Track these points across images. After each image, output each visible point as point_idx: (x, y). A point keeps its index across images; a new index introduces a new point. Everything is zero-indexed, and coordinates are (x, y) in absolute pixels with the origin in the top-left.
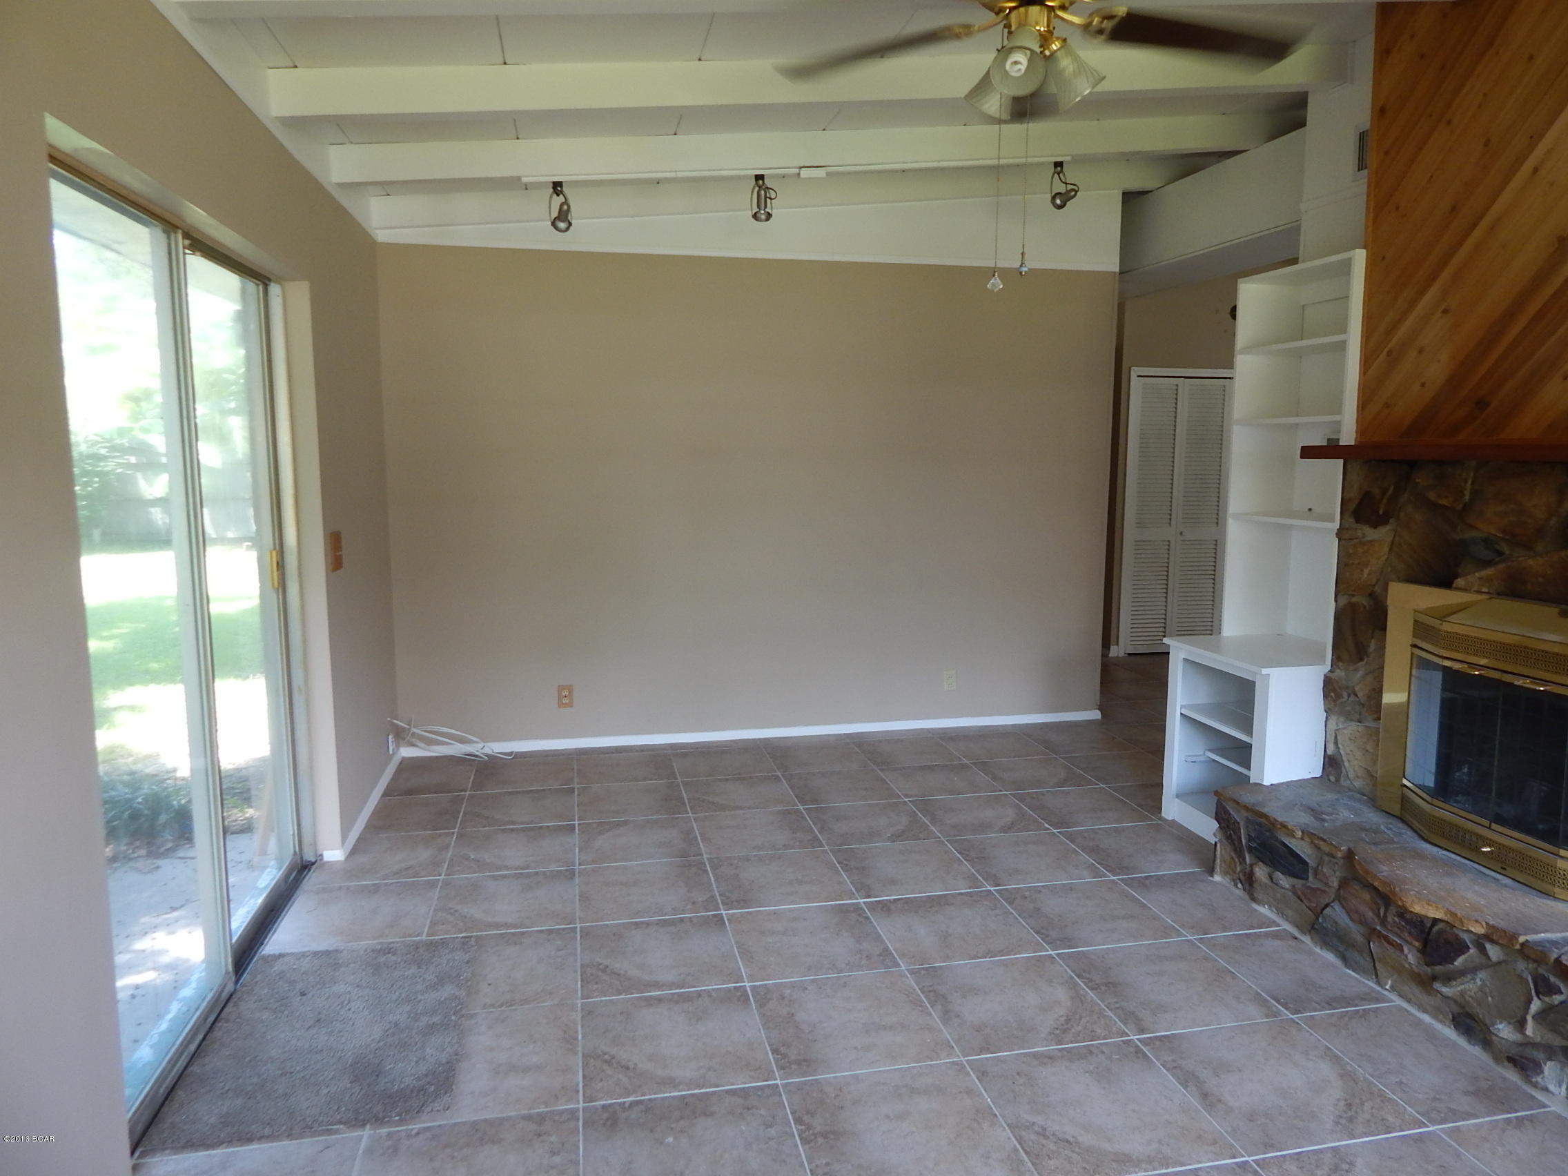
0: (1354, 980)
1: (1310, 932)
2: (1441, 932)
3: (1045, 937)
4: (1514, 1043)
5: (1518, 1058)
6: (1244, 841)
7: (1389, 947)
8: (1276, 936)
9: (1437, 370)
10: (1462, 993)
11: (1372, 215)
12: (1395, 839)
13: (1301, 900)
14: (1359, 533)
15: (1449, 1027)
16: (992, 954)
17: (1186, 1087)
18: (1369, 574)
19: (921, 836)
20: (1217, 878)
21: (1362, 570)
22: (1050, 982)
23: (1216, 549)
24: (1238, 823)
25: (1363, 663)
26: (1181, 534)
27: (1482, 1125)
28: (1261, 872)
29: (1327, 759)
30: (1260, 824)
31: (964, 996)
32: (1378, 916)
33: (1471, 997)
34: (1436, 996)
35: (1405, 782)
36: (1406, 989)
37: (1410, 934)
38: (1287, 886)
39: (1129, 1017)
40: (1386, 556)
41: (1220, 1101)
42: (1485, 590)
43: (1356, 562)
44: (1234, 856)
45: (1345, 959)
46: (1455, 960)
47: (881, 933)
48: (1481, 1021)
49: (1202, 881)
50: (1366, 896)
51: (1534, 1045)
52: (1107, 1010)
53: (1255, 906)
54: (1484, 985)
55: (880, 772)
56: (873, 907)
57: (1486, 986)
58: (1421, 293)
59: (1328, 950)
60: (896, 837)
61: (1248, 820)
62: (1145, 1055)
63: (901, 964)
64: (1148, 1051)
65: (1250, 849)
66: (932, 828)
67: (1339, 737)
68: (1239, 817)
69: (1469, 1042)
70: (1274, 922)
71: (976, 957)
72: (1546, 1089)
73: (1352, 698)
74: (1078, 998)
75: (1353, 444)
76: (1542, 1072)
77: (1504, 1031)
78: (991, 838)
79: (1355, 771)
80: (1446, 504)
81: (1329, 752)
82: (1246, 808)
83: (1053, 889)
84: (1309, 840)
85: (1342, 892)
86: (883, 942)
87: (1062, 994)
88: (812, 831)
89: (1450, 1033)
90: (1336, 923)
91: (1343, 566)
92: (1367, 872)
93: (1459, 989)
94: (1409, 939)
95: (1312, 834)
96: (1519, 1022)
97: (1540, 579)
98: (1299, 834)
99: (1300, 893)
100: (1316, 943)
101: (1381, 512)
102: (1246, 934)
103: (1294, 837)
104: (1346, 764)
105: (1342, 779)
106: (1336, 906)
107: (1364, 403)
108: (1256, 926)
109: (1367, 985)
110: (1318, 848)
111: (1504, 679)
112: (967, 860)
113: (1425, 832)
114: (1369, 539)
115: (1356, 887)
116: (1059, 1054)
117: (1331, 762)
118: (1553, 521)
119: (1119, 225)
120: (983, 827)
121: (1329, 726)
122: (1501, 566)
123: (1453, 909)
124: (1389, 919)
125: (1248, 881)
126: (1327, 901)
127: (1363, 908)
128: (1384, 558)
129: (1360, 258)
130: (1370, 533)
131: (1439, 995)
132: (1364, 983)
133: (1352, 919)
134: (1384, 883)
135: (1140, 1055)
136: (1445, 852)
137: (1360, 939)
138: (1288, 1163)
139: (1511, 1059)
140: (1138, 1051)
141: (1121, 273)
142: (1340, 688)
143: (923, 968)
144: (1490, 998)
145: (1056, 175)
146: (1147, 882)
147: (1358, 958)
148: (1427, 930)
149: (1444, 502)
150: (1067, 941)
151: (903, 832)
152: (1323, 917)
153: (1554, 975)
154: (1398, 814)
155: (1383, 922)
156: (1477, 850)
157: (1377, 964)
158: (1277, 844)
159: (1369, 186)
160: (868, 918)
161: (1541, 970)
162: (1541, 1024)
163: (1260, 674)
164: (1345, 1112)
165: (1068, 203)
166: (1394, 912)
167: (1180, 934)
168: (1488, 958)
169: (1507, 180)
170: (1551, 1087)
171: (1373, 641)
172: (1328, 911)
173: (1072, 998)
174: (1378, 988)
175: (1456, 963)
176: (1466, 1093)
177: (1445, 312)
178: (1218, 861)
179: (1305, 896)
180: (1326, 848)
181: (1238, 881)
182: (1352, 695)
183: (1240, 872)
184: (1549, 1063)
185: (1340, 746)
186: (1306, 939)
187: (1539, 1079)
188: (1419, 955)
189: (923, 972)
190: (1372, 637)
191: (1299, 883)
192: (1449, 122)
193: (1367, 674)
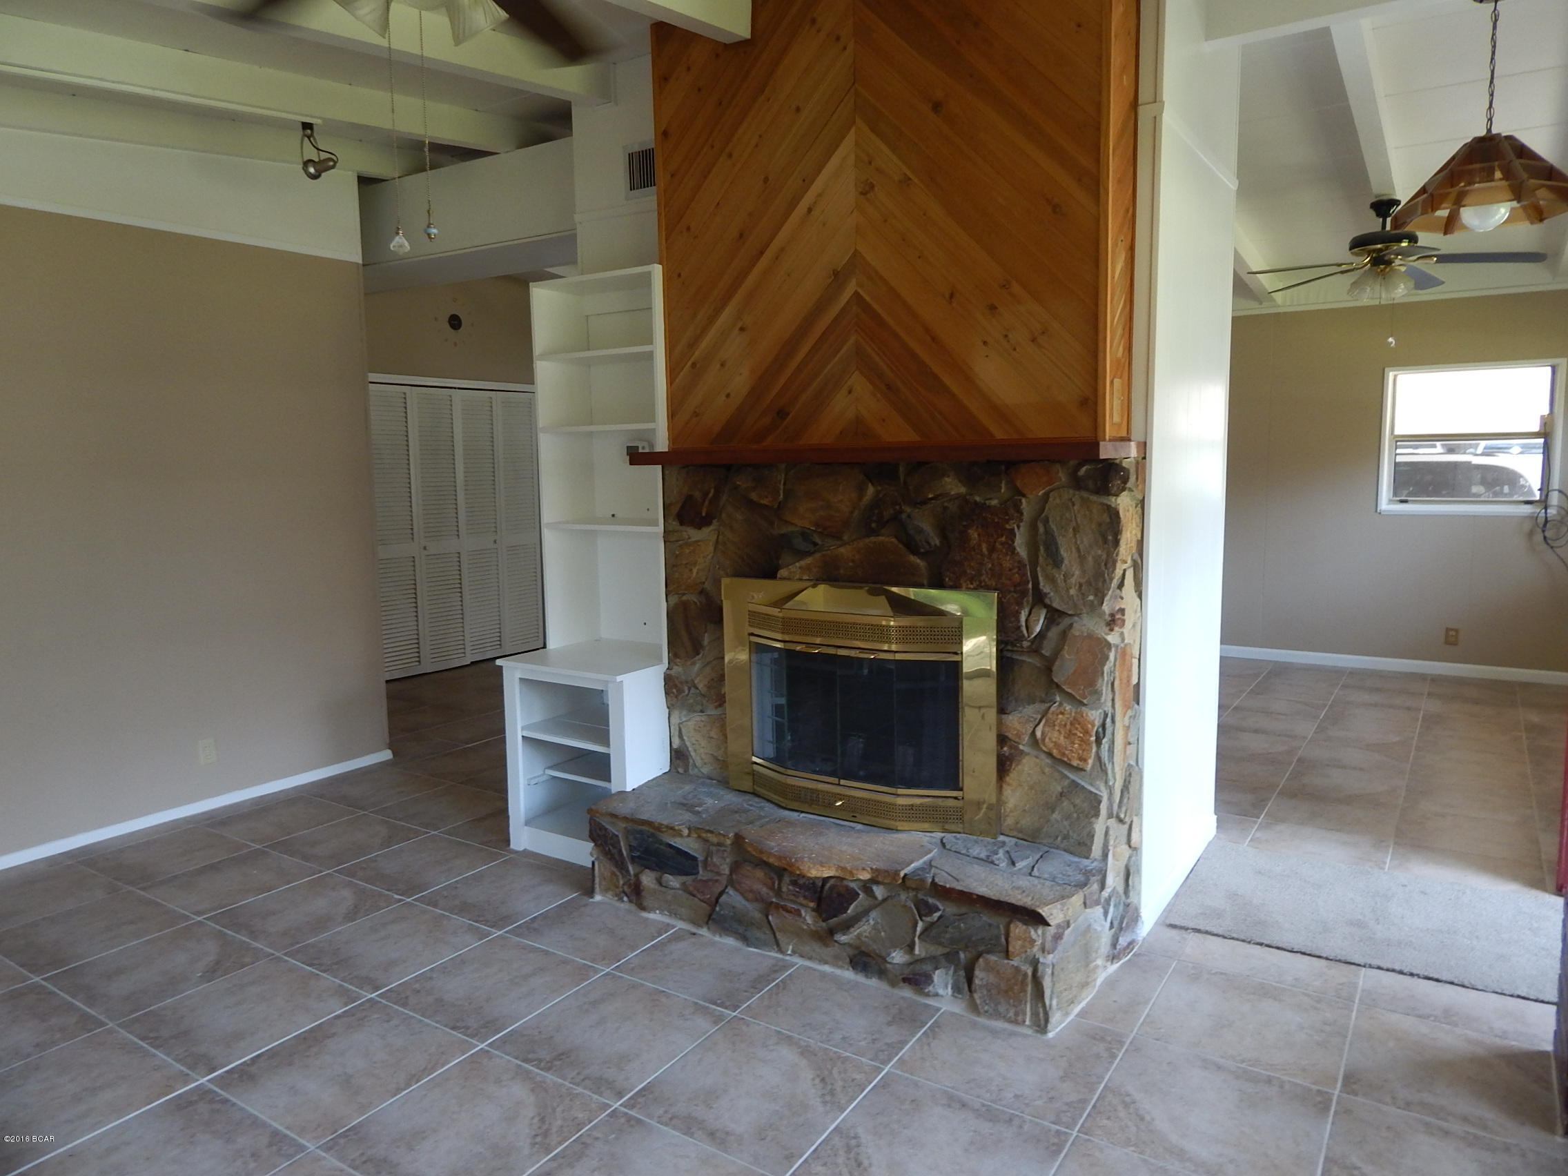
0: (761, 957)
1: (707, 923)
2: (832, 888)
3: (465, 1030)
4: (904, 964)
5: (911, 976)
6: (625, 853)
7: (787, 915)
8: (677, 937)
9: (740, 381)
10: (859, 937)
11: (664, 233)
12: (762, 814)
13: (694, 896)
14: (685, 535)
15: (848, 969)
16: (413, 1078)
17: (692, 1135)
18: (697, 573)
19: (247, 960)
20: (598, 898)
21: (691, 570)
22: (498, 1081)
23: (459, 562)
24: (617, 836)
25: (700, 655)
26: (425, 548)
27: (913, 1047)
28: (648, 879)
29: (673, 753)
30: (641, 832)
31: (411, 1149)
32: (772, 888)
33: (866, 937)
34: (834, 946)
35: (755, 759)
36: (807, 949)
37: (805, 897)
38: (678, 886)
39: (600, 1084)
40: (712, 555)
41: (727, 1133)
42: (805, 577)
43: (684, 562)
44: (615, 870)
45: (745, 939)
46: (848, 909)
47: (256, 1113)
48: (877, 954)
49: (585, 905)
50: (760, 874)
51: (921, 960)
52: (574, 1087)
53: (645, 914)
54: (876, 923)
55: (142, 893)
56: (221, 1081)
57: (878, 923)
58: (718, 311)
59: (727, 935)
60: (212, 972)
61: (628, 832)
62: (639, 1121)
63: (307, 1144)
64: (637, 1113)
65: (633, 859)
66: (256, 944)
67: (683, 730)
68: (617, 829)
69: (867, 976)
70: (668, 924)
71: (398, 1090)
72: (937, 995)
73: (693, 690)
74: (538, 1088)
75: (667, 450)
76: (933, 981)
77: (898, 957)
78: (339, 932)
79: (702, 759)
80: (767, 504)
81: (675, 746)
82: (626, 819)
83: (443, 969)
84: (696, 836)
85: (734, 877)
86: (264, 1125)
87: (519, 1091)
88: (71, 1007)
89: (848, 974)
90: (734, 907)
91: (671, 568)
92: (761, 852)
93: (856, 933)
94: (804, 902)
95: (699, 828)
96: (908, 946)
97: (851, 564)
98: (686, 832)
99: (691, 889)
100: (714, 933)
101: (704, 514)
102: (652, 945)
103: (681, 836)
104: (693, 754)
105: (690, 768)
106: (730, 891)
107: (673, 413)
108: (656, 935)
109: (769, 956)
110: (706, 841)
111: (839, 654)
112: (324, 971)
113: (784, 802)
114: (693, 540)
115: (747, 868)
116: (555, 1164)
117: (678, 756)
118: (856, 513)
119: (358, 213)
120: (321, 923)
121: (672, 721)
122: (817, 555)
123: (842, 865)
124: (784, 889)
125: (636, 893)
126: (720, 889)
127: (757, 886)
128: (710, 557)
129: (657, 271)
130: (693, 534)
131: (836, 944)
132: (767, 955)
133: (747, 900)
134: (780, 858)
135: (632, 1122)
136: (803, 815)
137: (758, 915)
138: (813, 1165)
139: (906, 980)
140: (629, 1119)
141: (364, 265)
142: (681, 683)
143: (340, 1136)
144: (883, 934)
145: (306, 139)
146: (535, 925)
147: (759, 934)
148: (819, 889)
149: (765, 502)
150: (490, 1026)
151: (218, 963)
152: (720, 905)
153: (933, 897)
154: (751, 791)
155: (778, 892)
156: (831, 805)
157: (777, 934)
158: (662, 847)
159: (659, 205)
160: (226, 1101)
161: (920, 896)
162: (926, 941)
163: (615, 682)
164: (823, 1088)
165: (323, 174)
166: (788, 881)
167: (596, 971)
168: (875, 898)
169: (786, 217)
170: (941, 992)
171: (706, 635)
172: (724, 898)
173: (532, 1090)
174: (780, 956)
175: (849, 911)
176: (889, 1024)
177: (742, 329)
178: (597, 880)
179: (698, 891)
180: (714, 839)
181: (622, 895)
182: (692, 688)
183: (624, 885)
184: (937, 972)
185: (685, 738)
186: (704, 931)
187: (931, 988)
188: (814, 913)
189: (342, 1141)
190: (706, 632)
191: (688, 879)
192: (730, 155)
193: (704, 667)
